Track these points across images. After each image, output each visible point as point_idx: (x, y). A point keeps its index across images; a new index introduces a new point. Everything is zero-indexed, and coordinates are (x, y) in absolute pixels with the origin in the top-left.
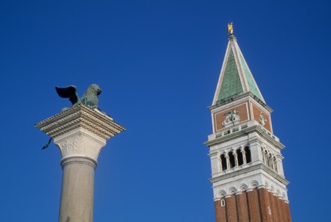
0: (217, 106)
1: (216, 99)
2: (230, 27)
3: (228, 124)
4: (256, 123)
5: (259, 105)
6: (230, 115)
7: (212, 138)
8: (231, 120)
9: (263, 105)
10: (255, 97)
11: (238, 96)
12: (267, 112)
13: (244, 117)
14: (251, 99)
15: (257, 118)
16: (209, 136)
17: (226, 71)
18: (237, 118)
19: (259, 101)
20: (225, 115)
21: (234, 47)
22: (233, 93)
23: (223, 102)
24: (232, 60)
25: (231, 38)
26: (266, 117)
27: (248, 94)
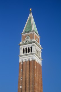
0: (24, 33)
1: (24, 31)
2: (31, 9)
3: (26, 39)
4: (35, 40)
5: (36, 35)
6: (27, 37)
7: (21, 43)
8: (28, 38)
9: (38, 35)
10: (36, 32)
11: (30, 31)
12: (39, 37)
13: (31, 38)
14: (34, 33)
15: (35, 38)
16: (20, 42)
17: (28, 23)
18: (29, 38)
19: (37, 33)
20: (26, 36)
21: (31, 16)
22: (29, 30)
23: (26, 32)
24: (30, 20)
25: (31, 13)
26: (38, 39)
27: (34, 31)
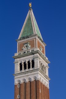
0: (20, 39)
1: (20, 36)
2: (30, 4)
3: (25, 49)
4: (38, 49)
5: (40, 41)
6: (26, 45)
7: (16, 54)
8: (27, 47)
9: (42, 41)
10: (39, 37)
11: (31, 36)
12: (44, 45)
13: (33, 46)
14: (37, 38)
15: (39, 47)
16: (15, 54)
17: (26, 24)
18: (29, 46)
19: (40, 39)
20: (24, 44)
21: (31, 14)
22: (29, 34)
23: (24, 38)
24: (29, 19)
25: (30, 9)
26: (43, 47)
27: (36, 35)
